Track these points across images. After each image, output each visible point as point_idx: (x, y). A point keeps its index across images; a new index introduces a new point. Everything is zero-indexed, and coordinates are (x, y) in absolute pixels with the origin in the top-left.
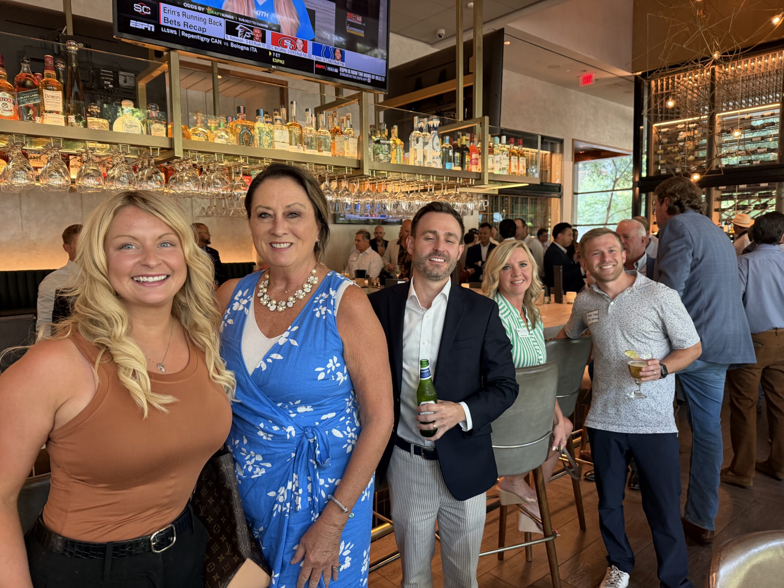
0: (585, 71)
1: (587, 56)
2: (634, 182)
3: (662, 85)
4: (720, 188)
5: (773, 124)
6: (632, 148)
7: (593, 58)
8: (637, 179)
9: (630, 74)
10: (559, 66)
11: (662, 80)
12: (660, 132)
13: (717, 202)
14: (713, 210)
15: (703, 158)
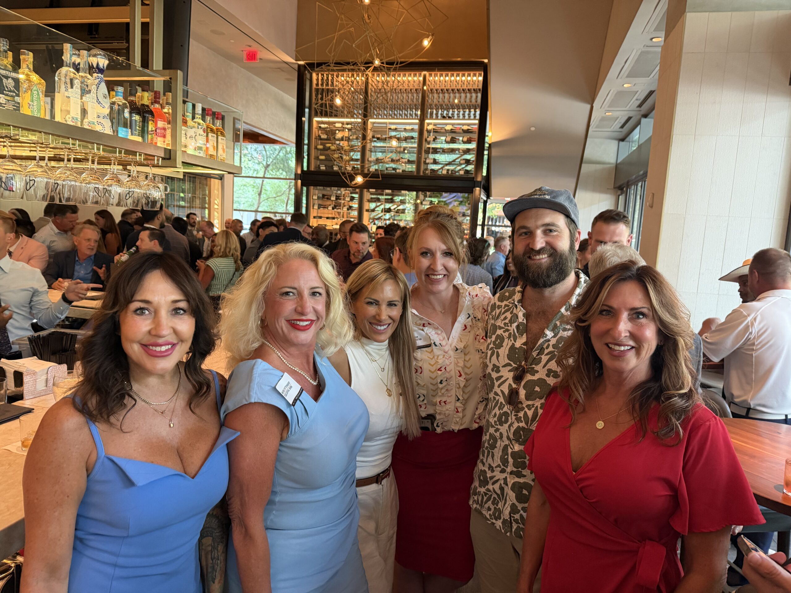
0: (250, 46)
1: (255, 30)
2: (296, 174)
3: (322, 79)
4: (371, 190)
5: (412, 138)
6: (294, 139)
7: (260, 34)
8: (299, 172)
9: (294, 61)
10: (224, 34)
11: (322, 75)
12: (320, 127)
13: (368, 203)
14: (365, 210)
15: (357, 160)
